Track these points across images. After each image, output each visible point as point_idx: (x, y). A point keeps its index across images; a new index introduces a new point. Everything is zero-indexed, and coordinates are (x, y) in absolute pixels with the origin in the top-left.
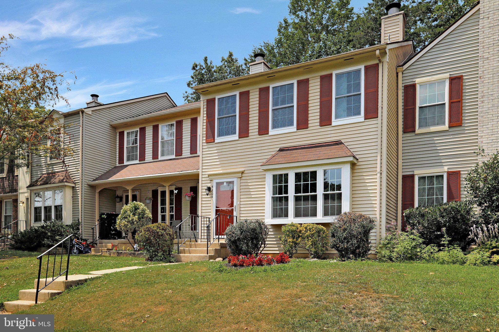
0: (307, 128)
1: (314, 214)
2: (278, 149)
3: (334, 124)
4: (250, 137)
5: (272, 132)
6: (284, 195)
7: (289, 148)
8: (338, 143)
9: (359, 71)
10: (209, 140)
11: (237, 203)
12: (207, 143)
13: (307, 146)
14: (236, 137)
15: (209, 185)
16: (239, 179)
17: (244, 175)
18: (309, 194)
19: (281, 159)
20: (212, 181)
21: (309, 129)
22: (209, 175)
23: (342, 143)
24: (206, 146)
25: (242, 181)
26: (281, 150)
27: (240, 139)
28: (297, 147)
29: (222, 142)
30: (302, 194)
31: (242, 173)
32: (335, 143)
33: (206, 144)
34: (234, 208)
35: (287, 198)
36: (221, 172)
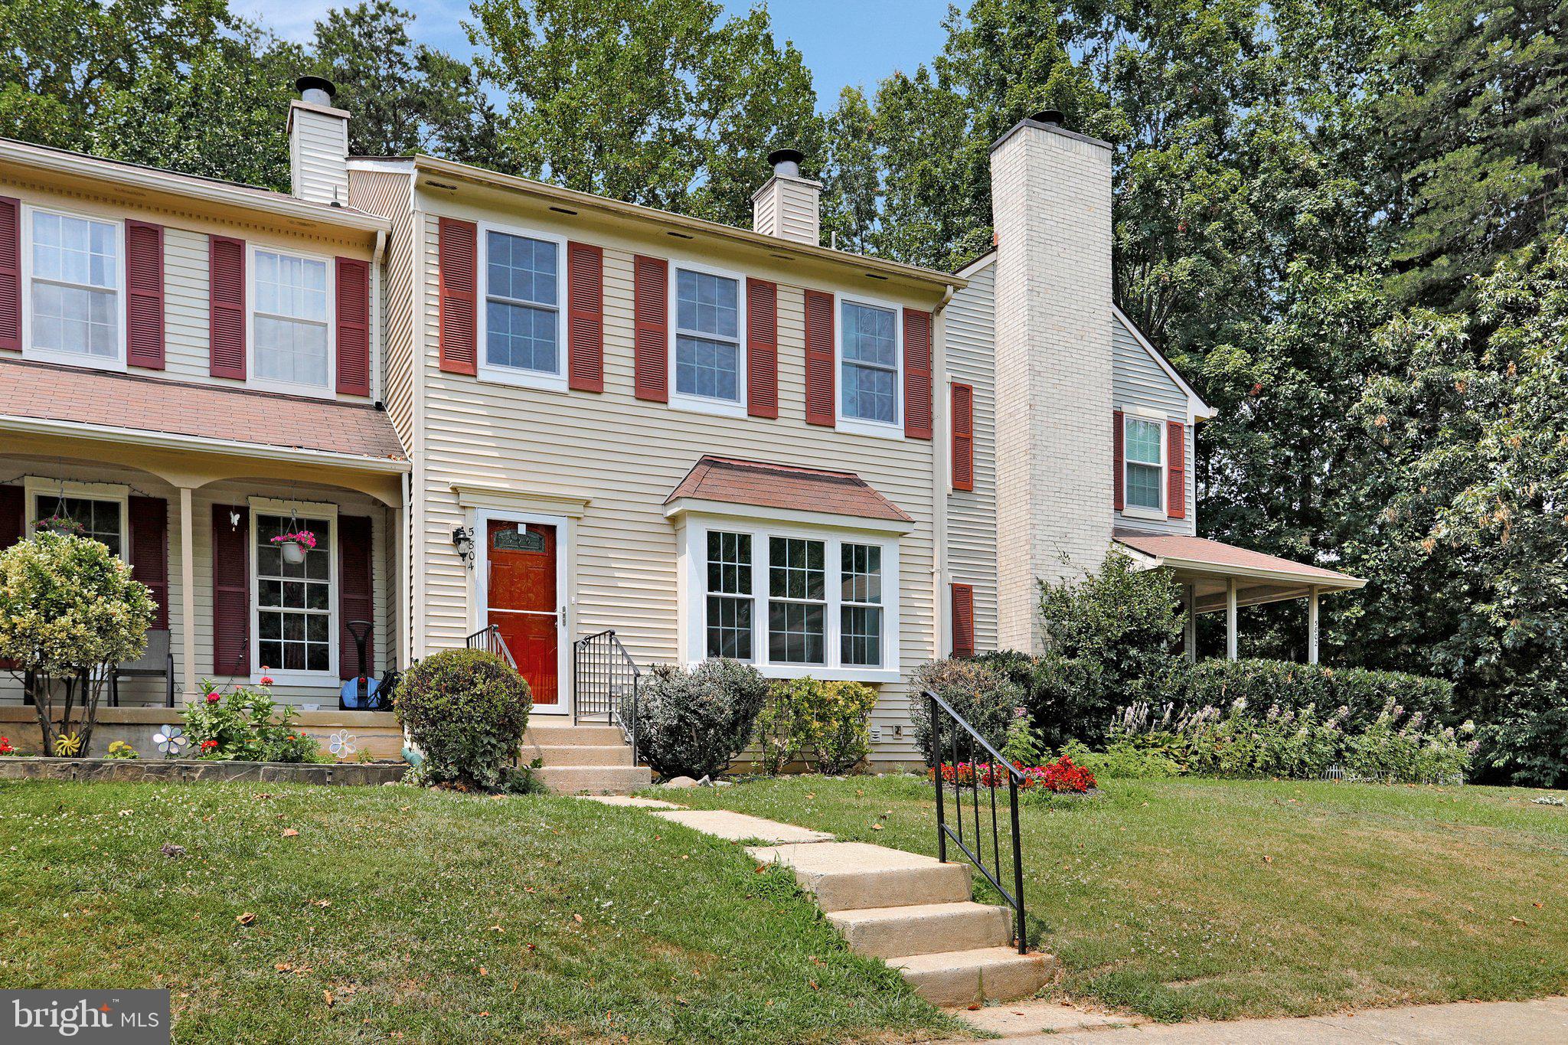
0: (774, 419)
1: (817, 656)
2: (698, 457)
3: (840, 427)
4: (603, 397)
5: (678, 400)
6: (739, 595)
7: (732, 462)
8: (851, 480)
9: (892, 313)
10: (453, 363)
11: (569, 599)
12: (442, 371)
13: (779, 469)
14: (559, 381)
15: (458, 523)
16: (574, 522)
17: (589, 512)
18: (806, 600)
19: (735, 492)
20: (468, 512)
21: (779, 422)
22: (456, 490)
23: (861, 484)
24: (441, 382)
25: (582, 531)
26: (712, 462)
27: (573, 394)
28: (753, 465)
29: (504, 386)
30: (788, 599)
31: (587, 503)
32: (843, 476)
33: (440, 375)
34: (559, 613)
35: (746, 605)
36: (505, 486)
